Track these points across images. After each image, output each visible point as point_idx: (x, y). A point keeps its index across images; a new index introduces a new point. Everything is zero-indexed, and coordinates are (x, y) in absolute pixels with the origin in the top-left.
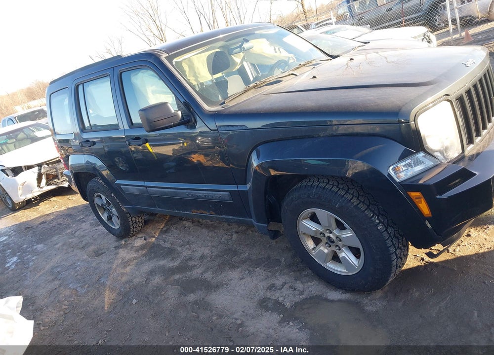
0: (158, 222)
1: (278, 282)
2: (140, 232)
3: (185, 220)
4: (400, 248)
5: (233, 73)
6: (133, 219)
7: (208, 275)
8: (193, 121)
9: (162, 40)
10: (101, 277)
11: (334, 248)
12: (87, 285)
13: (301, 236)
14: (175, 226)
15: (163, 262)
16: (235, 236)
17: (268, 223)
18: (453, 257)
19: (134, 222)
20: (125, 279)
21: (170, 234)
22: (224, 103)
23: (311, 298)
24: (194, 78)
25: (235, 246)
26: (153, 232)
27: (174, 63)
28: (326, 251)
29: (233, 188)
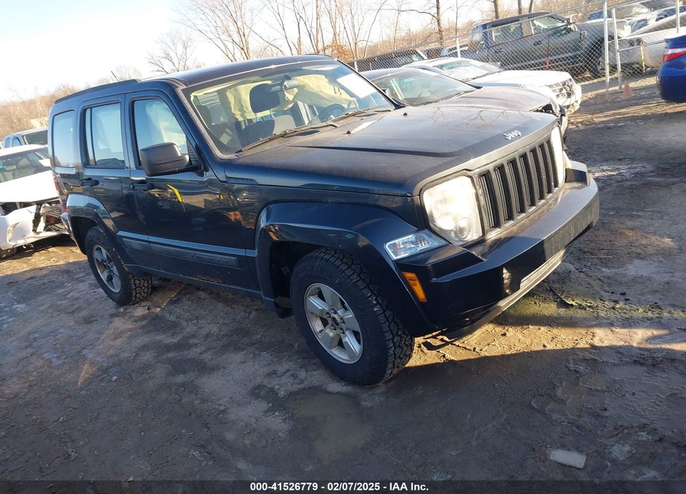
0: (170, 290)
1: (280, 369)
2: (145, 299)
3: (202, 290)
4: (400, 336)
5: (285, 113)
6: (137, 282)
7: (207, 357)
8: (203, 168)
9: (243, 50)
10: (84, 349)
11: (339, 331)
12: (64, 356)
13: (308, 316)
14: (189, 296)
15: (161, 337)
16: (254, 313)
17: (276, 297)
18: (478, 356)
19: (137, 285)
20: (111, 352)
21: (179, 306)
22: (241, 151)
23: (310, 388)
24: (240, 113)
25: (249, 326)
26: (161, 301)
27: (192, 98)
28: (331, 334)
29: (241, 252)
